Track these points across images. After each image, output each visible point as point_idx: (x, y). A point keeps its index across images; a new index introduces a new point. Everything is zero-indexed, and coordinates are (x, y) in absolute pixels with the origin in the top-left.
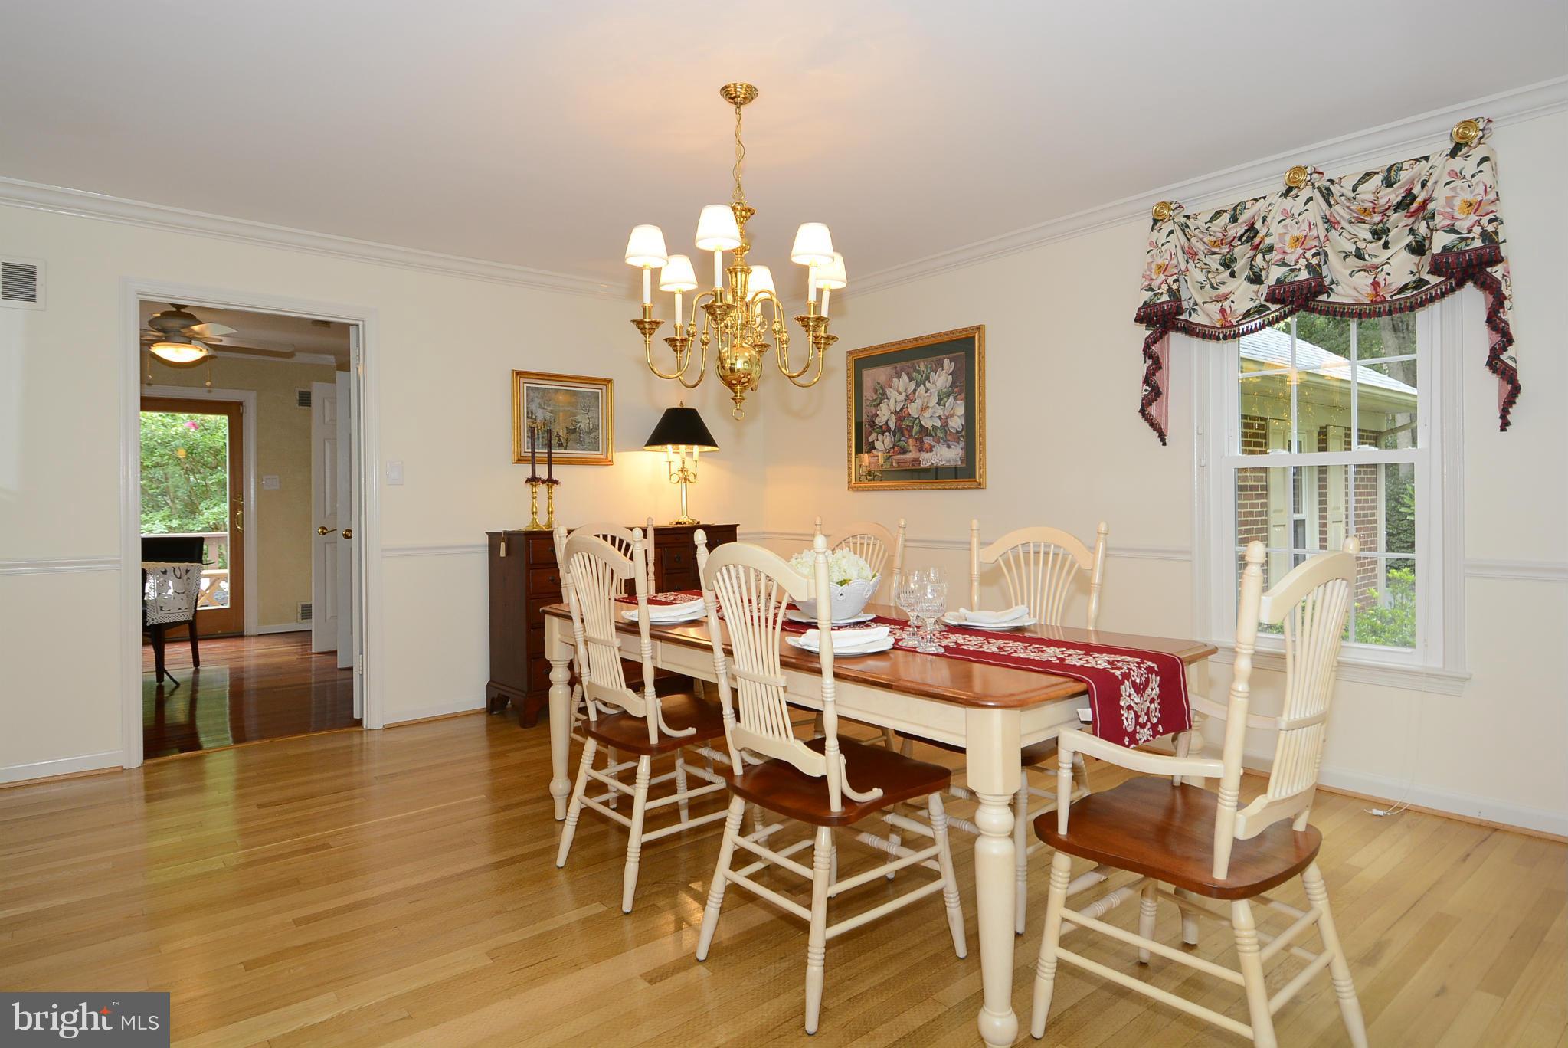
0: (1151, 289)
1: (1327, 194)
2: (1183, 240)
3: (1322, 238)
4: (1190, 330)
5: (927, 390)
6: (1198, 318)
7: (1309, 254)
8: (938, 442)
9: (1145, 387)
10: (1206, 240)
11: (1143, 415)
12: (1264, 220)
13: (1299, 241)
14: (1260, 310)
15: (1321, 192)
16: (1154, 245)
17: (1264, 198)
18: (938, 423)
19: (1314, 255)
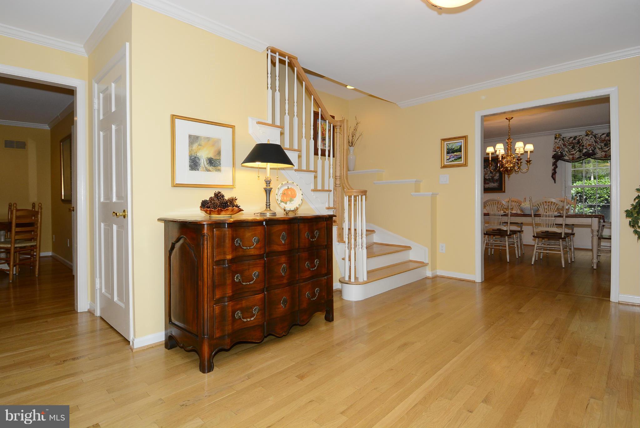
0: (555, 151)
1: (595, 137)
2: (563, 142)
3: (595, 145)
4: (565, 160)
5: (487, 170)
6: (566, 158)
7: (592, 148)
8: (491, 182)
9: (553, 171)
10: (568, 142)
11: (552, 177)
12: (582, 140)
13: (589, 145)
14: (581, 157)
15: (594, 136)
16: (556, 142)
17: (582, 136)
18: (491, 178)
19: (593, 148)
